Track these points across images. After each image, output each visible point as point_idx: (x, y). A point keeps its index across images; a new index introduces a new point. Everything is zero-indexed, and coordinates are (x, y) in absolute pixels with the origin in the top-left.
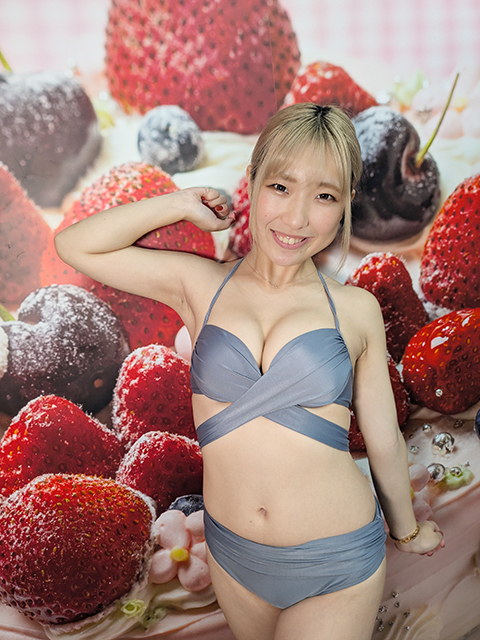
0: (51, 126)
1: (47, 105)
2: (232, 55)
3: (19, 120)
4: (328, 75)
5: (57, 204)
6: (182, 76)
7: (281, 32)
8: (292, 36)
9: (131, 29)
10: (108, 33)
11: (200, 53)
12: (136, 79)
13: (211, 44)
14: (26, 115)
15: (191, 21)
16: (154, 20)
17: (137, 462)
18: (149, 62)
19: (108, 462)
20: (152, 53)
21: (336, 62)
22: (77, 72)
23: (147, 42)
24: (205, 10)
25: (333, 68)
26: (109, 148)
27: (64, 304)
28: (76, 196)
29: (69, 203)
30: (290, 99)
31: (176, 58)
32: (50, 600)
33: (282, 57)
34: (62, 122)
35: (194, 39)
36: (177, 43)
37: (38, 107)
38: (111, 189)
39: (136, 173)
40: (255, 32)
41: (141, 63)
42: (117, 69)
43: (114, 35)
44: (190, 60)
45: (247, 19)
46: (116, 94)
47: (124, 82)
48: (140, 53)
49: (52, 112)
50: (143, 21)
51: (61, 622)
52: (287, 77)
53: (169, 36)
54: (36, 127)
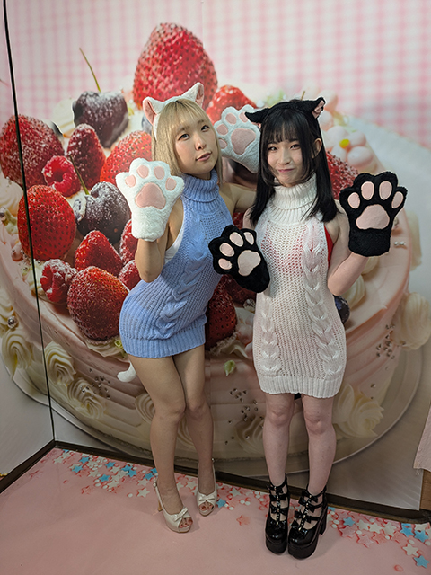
0: (111, 114)
1: (111, 105)
2: (185, 83)
3: (101, 111)
4: (231, 92)
5: (109, 147)
6: (162, 93)
7: (209, 72)
8: (214, 73)
9: (144, 73)
10: (136, 75)
11: (171, 83)
12: (144, 94)
13: (176, 78)
14: (104, 109)
15: (169, 68)
16: (154, 69)
17: (127, 272)
18: (150, 87)
19: (116, 269)
20: (151, 83)
21: (235, 86)
22: (123, 92)
23: (150, 78)
24: (175, 63)
25: (234, 89)
26: (130, 124)
27: (107, 191)
28: (116, 144)
29: (113, 148)
30: (211, 104)
31: (161, 84)
32: (88, 326)
33: (209, 83)
34: (115, 112)
35: (169, 76)
36: (162, 78)
37: (108, 106)
38: (130, 142)
39: (140, 136)
40: (197, 73)
41: (147, 87)
42: (137, 90)
43: (138, 76)
44: (167, 86)
45: (193, 67)
46: (135, 101)
47: (139, 96)
48: (147, 83)
49: (111, 108)
50: (149, 69)
51: (91, 338)
52: (210, 93)
53: (159, 75)
54: (106, 114)
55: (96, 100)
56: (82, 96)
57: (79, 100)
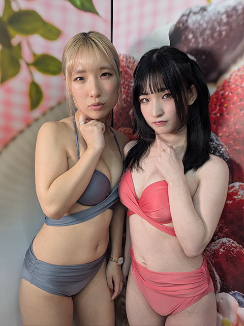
0: (224, 33)
1: (225, 20)
3: (208, 32)
14: (212, 28)
17: (218, 251)
29: (221, 81)
37: (220, 23)
54: (216, 35)
55: (203, 17)
56: (183, 15)
57: (179, 22)
